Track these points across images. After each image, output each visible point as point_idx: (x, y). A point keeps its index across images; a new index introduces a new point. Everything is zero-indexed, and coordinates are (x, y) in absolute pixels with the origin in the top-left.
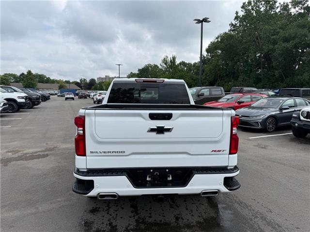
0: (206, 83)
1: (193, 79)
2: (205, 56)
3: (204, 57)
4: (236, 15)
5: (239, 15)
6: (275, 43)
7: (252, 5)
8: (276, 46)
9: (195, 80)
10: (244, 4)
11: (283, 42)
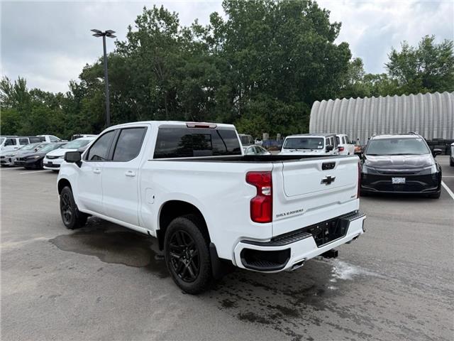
0: (87, 125)
1: (64, 119)
2: (79, 84)
3: (77, 86)
4: (128, 31)
5: (132, 31)
6: (182, 77)
7: (149, 21)
8: (184, 81)
9: (67, 121)
10: (139, 17)
11: (192, 77)
